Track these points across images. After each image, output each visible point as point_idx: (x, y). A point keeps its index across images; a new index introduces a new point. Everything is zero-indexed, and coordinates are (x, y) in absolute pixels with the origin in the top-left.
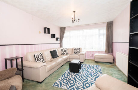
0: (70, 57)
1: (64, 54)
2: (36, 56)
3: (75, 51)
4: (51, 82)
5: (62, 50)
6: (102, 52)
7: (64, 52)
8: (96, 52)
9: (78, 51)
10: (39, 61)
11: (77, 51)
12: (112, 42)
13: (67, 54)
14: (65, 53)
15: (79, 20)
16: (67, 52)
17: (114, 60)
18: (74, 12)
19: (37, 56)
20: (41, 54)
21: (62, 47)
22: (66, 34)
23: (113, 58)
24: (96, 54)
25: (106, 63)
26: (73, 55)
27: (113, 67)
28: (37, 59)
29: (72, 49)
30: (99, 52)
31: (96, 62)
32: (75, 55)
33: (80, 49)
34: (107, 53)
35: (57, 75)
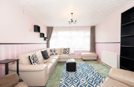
0: (61, 57)
1: (53, 54)
2: (31, 58)
3: (64, 51)
4: (55, 84)
5: (51, 51)
6: (87, 52)
7: (53, 52)
8: (82, 51)
9: (68, 51)
10: (35, 63)
11: (66, 51)
12: (95, 43)
13: (56, 54)
14: (55, 54)
15: (76, 21)
16: (56, 52)
17: (98, 57)
18: (72, 14)
19: (33, 58)
20: (35, 55)
21: (49, 47)
22: (54, 34)
23: (97, 56)
24: (83, 54)
25: (92, 61)
26: (63, 55)
27: (99, 63)
28: (32, 61)
29: (61, 49)
30: (85, 52)
31: (84, 60)
32: (65, 55)
33: (69, 49)
34: (92, 52)
35: (56, 76)
